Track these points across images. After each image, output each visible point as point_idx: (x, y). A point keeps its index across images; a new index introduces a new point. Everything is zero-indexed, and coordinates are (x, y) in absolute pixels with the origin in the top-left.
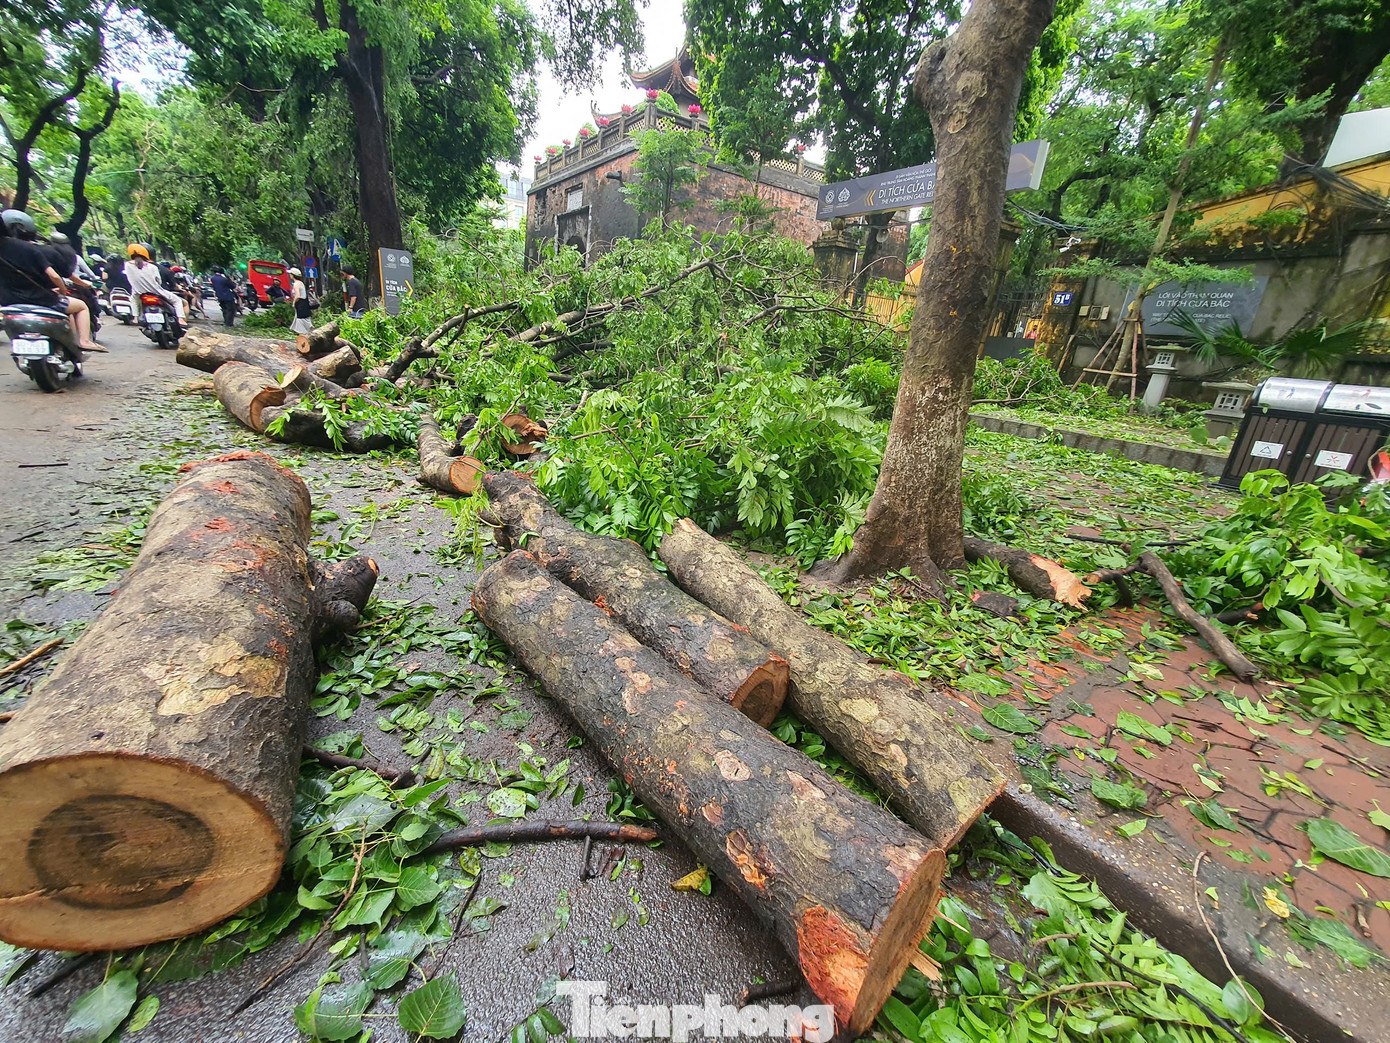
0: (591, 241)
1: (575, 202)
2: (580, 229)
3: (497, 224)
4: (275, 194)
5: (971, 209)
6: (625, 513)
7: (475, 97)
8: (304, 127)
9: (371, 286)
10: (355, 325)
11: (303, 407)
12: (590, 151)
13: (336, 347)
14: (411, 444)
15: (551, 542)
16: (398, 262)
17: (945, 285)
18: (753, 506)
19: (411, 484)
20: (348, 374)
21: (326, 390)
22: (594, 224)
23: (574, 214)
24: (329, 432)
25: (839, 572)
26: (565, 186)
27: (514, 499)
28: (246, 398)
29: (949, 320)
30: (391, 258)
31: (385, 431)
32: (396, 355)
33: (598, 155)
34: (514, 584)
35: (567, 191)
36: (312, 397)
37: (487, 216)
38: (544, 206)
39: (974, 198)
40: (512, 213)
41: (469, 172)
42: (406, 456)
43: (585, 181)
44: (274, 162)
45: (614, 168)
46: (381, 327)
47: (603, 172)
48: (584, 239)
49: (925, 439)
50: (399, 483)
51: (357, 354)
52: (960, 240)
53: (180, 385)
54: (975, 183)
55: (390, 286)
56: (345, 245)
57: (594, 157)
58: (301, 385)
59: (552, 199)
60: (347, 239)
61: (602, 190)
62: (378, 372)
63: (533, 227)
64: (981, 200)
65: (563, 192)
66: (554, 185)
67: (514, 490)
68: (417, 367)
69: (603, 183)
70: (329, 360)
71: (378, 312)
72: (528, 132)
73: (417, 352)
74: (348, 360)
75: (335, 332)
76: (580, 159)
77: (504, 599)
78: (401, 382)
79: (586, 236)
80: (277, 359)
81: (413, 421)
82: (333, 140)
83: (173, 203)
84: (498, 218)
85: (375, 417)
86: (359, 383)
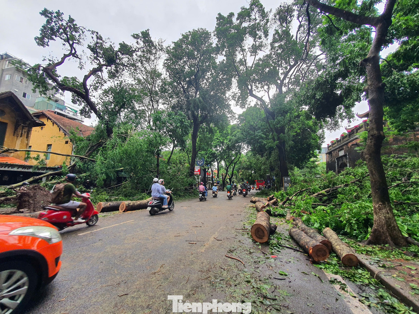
0: (349, 163)
1: (342, 153)
2: (345, 160)
3: (316, 163)
4: (264, 169)
5: (374, 174)
6: (317, 225)
7: (307, 138)
8: (270, 157)
9: (281, 185)
10: (277, 194)
11: (268, 208)
12: (346, 139)
13: (273, 199)
14: (285, 216)
15: (302, 227)
16: (287, 179)
17: (374, 186)
18: (347, 228)
19: (284, 222)
20: (275, 204)
21: (272, 206)
22: (349, 158)
23: (342, 157)
24: (272, 213)
25: (366, 243)
26: (338, 150)
27: (297, 221)
28: (260, 207)
29: (377, 192)
30: (286, 179)
31: (281, 213)
32: (284, 200)
33: (348, 140)
34: (293, 229)
35: (338, 151)
36: (270, 207)
37: (314, 162)
38: (331, 156)
39: (374, 172)
40: (322, 159)
41: (307, 153)
42: (284, 218)
43: (344, 147)
44: (264, 164)
45: (354, 142)
46: (282, 194)
47: (350, 144)
48: (346, 163)
49: (380, 214)
50: (282, 221)
51: (277, 200)
52: (374, 179)
53: (249, 206)
54: (373, 170)
55: (286, 185)
56: (276, 177)
57: (347, 141)
58: (268, 205)
59: (334, 154)
60: (276, 175)
61: (351, 149)
62: (281, 204)
63: (328, 162)
64: (376, 172)
65: (337, 152)
66: (334, 150)
67: (297, 220)
68: (288, 202)
69: (351, 147)
70: (272, 201)
71: (282, 191)
72: (322, 142)
73: (288, 199)
74: (275, 201)
75: (273, 196)
76: (342, 142)
77: (292, 231)
78: (285, 205)
79: (347, 162)
80: (264, 201)
81: (286, 212)
82: (275, 158)
83: (248, 174)
84: (317, 161)
85: (280, 211)
86: (277, 205)
